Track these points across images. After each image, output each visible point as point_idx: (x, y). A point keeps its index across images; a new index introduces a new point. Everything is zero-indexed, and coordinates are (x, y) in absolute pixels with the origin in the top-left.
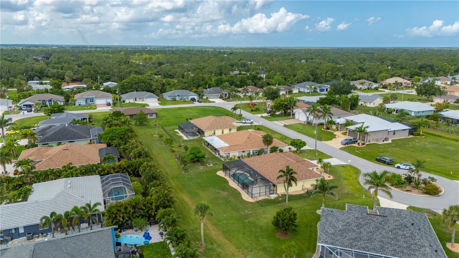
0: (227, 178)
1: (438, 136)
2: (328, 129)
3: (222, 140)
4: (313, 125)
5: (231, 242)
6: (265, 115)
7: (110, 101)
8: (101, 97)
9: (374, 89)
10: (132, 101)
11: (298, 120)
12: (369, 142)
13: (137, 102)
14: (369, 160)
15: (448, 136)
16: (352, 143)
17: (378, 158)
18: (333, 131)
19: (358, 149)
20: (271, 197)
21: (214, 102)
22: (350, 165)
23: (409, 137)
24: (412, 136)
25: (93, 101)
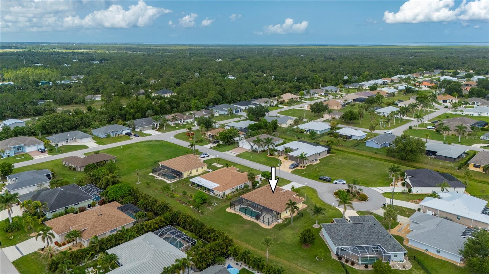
0: (238, 213)
1: (342, 151)
2: (271, 155)
3: (208, 180)
4: (258, 152)
5: (281, 258)
6: (211, 145)
7: (42, 147)
8: (31, 144)
9: (275, 106)
10: (65, 143)
11: (242, 148)
12: (307, 164)
13: (69, 144)
14: (315, 180)
15: (348, 150)
16: (296, 167)
17: (321, 177)
18: (276, 157)
19: (303, 171)
20: (279, 222)
21: (150, 135)
22: (307, 186)
23: (327, 156)
24: (329, 155)
25: (20, 149)
